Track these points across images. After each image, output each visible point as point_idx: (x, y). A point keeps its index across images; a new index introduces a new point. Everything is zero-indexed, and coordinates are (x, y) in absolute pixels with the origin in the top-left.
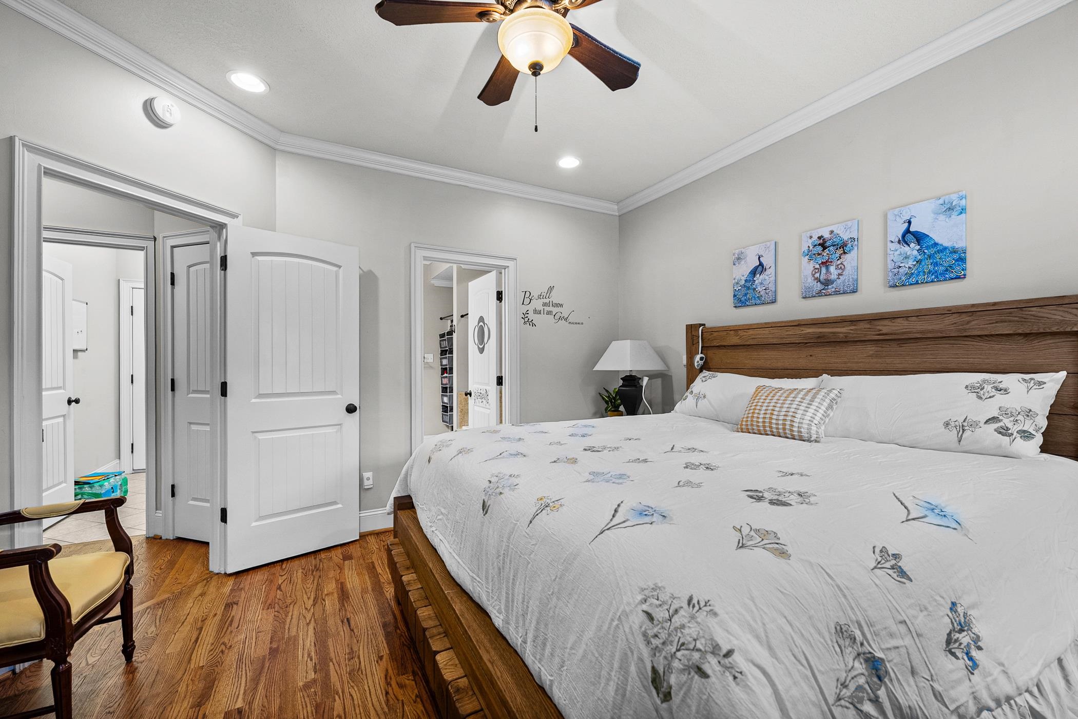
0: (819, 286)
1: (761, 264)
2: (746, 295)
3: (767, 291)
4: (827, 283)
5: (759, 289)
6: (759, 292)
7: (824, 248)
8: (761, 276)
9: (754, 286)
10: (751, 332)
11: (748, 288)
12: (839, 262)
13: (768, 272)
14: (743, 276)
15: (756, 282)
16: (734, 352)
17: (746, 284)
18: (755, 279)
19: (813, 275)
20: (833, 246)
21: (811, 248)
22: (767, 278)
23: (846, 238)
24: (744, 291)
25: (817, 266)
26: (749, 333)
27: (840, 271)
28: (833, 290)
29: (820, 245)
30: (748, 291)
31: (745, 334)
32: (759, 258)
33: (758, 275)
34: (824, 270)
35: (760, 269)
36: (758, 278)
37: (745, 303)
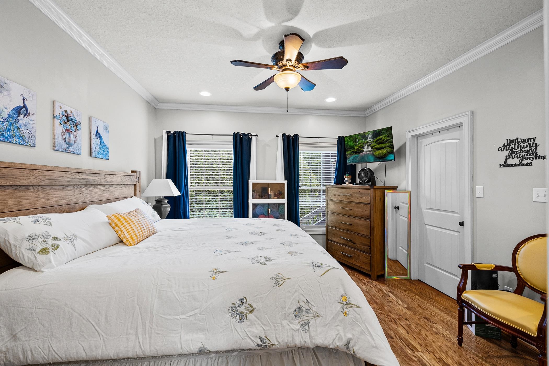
0: (65, 146)
1: (25, 106)
2: (9, 130)
3: (31, 135)
4: (69, 144)
5: (23, 129)
6: (23, 133)
7: (68, 121)
8: (25, 119)
9: (18, 125)
10: (46, 173)
11: (12, 125)
12: (75, 134)
13: (31, 117)
14: (6, 108)
15: (20, 122)
16: (24, 192)
17: (9, 119)
18: (19, 118)
19: (62, 136)
20: (72, 122)
21: (61, 115)
22: (30, 122)
23: (78, 121)
24: (7, 125)
25: (64, 131)
26: (45, 174)
27: (75, 140)
28: (72, 150)
29: (65, 116)
30: (11, 128)
31: (42, 174)
32: (24, 100)
33: (22, 116)
34: (67, 134)
35: (24, 110)
36: (22, 120)
37: (8, 139)
